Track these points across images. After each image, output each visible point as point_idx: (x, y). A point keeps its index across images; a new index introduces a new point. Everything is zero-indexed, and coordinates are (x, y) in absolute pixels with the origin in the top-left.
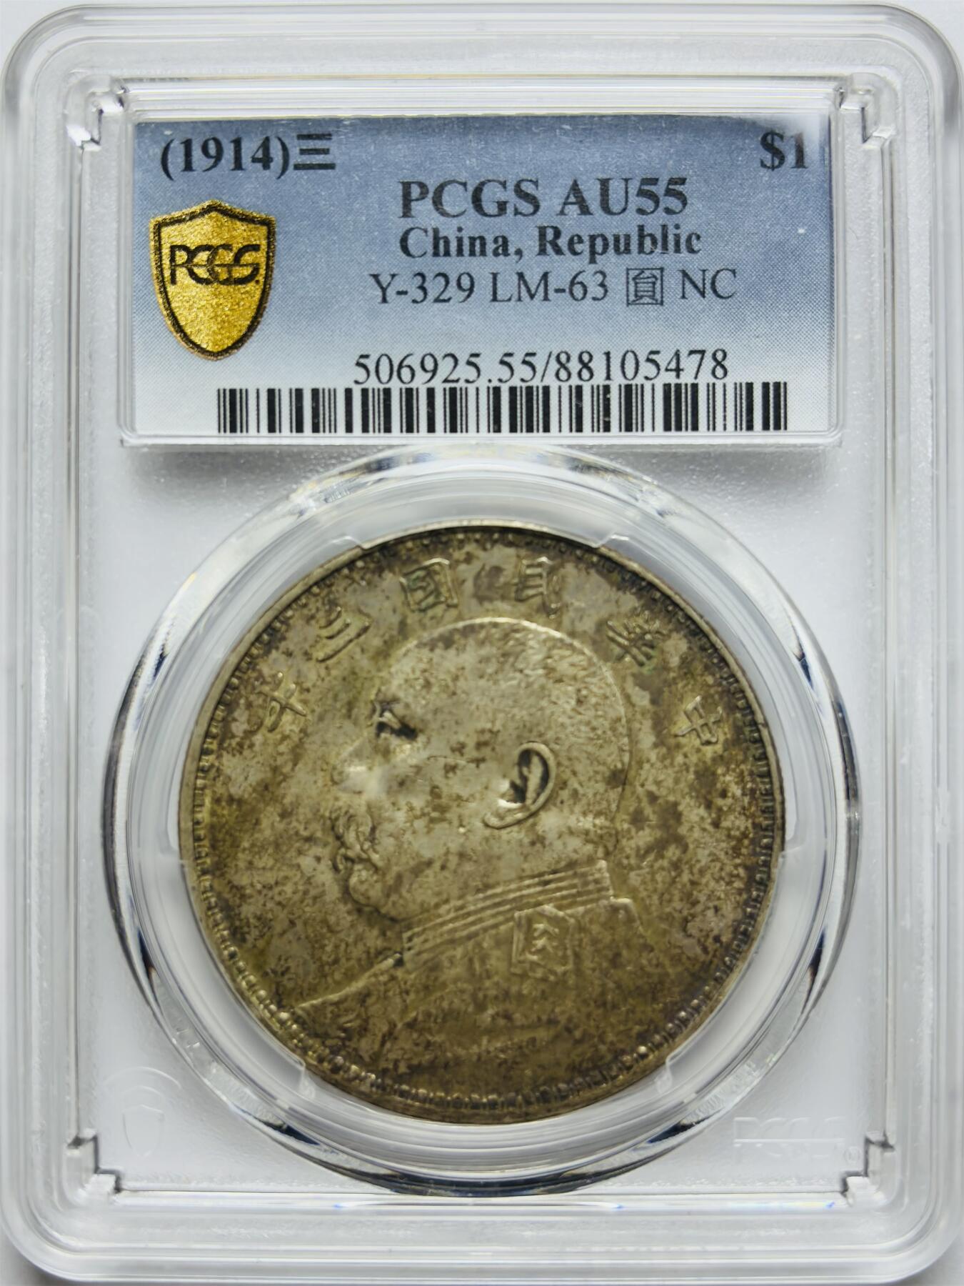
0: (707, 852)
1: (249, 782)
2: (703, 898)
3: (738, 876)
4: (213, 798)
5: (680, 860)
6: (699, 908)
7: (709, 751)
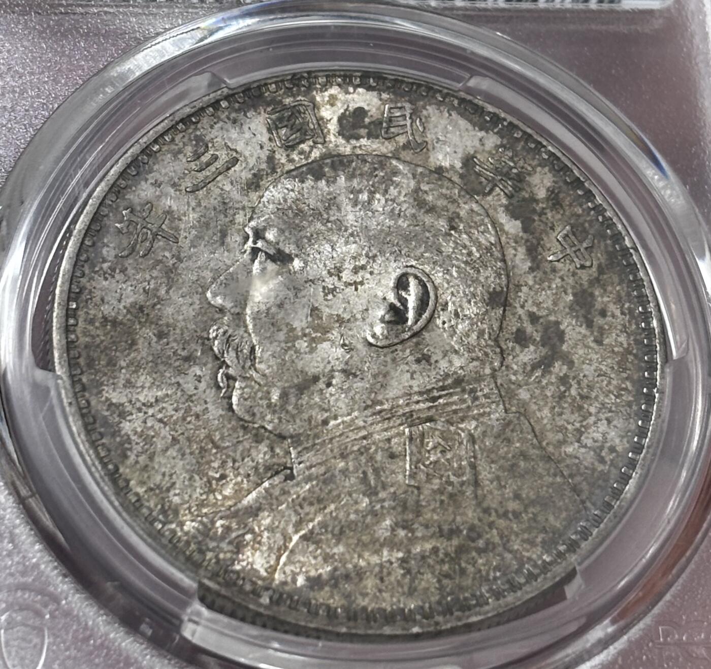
0: (593, 368)
1: (123, 304)
2: (593, 410)
3: (626, 389)
4: (85, 321)
5: (566, 376)
6: (592, 420)
7: (584, 276)
